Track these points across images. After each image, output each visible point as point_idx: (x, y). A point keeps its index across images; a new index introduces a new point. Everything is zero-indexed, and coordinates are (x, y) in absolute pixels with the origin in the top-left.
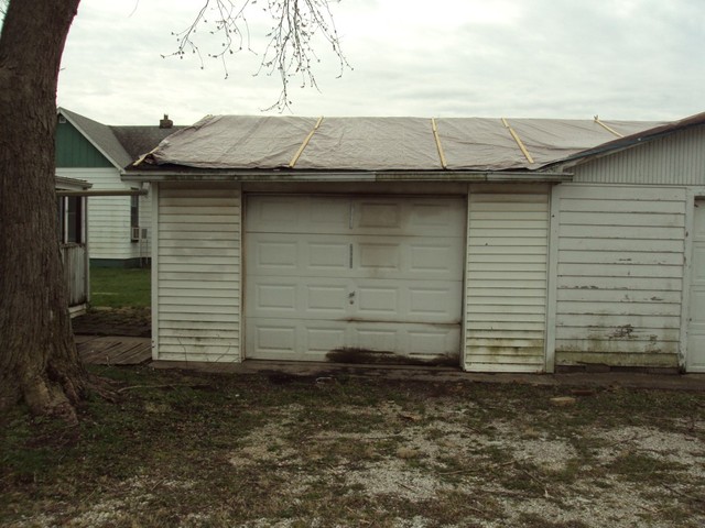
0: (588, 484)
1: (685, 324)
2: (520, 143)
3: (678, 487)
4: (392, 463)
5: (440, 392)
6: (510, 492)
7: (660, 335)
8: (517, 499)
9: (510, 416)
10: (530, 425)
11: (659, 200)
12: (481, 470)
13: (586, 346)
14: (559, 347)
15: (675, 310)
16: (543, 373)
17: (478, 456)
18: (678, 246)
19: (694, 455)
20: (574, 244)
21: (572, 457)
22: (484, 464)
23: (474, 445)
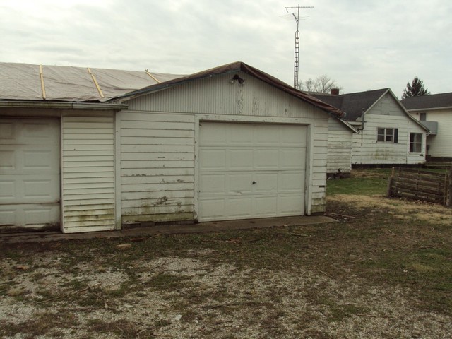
0: (133, 296)
1: (196, 194)
2: (97, 84)
3: (184, 290)
4: (5, 300)
5: (44, 248)
6: (84, 308)
7: (183, 201)
8: (87, 312)
9: (90, 259)
10: (101, 264)
11: (180, 122)
12: (66, 297)
13: (140, 211)
14: (124, 213)
15: (190, 186)
16: (115, 230)
17: (65, 288)
18: (191, 149)
19: (196, 270)
20: (130, 148)
21: (125, 280)
22: (68, 292)
23: (63, 281)
